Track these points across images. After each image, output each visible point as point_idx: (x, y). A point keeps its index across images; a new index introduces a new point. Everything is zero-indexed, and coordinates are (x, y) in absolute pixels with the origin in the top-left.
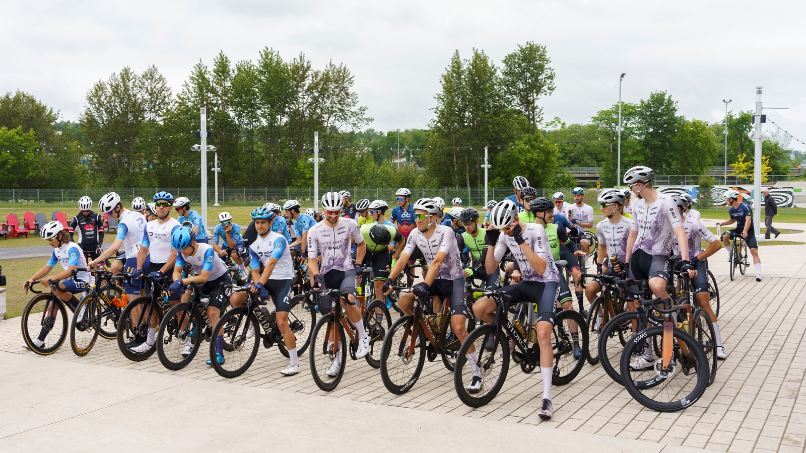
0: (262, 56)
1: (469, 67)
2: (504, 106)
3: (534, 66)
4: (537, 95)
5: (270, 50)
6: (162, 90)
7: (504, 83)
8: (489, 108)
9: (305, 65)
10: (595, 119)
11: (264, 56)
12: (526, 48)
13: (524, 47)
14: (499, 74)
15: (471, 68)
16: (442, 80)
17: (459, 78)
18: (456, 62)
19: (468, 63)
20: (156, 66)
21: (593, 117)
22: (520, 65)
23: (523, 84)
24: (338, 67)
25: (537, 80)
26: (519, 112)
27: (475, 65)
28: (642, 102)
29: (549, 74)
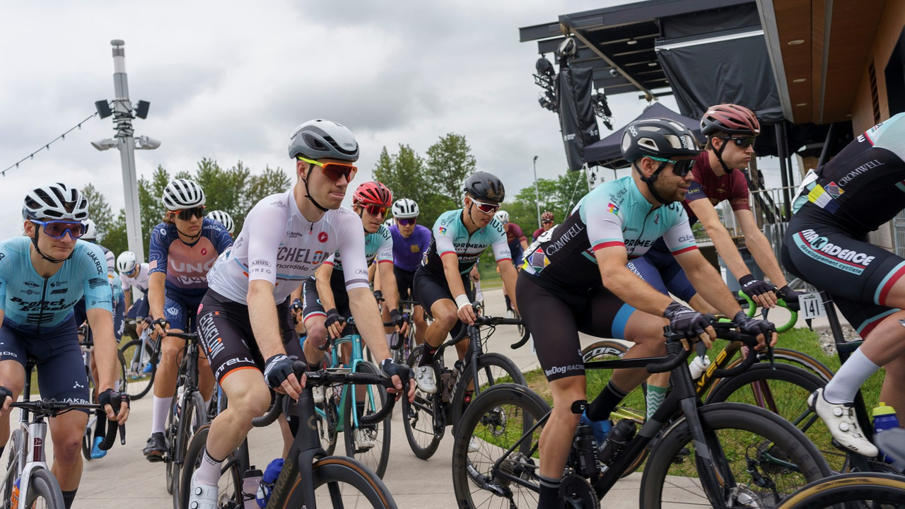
0: (200, 166)
1: (397, 162)
2: (433, 194)
3: (456, 154)
4: (462, 181)
5: (207, 160)
6: (100, 206)
7: (429, 172)
8: (419, 197)
9: (244, 172)
10: (518, 197)
11: (203, 167)
12: (447, 139)
13: (445, 139)
14: (425, 165)
15: (399, 161)
16: (374, 175)
17: (389, 172)
18: (385, 158)
19: (395, 158)
20: (92, 185)
21: (516, 196)
22: (443, 155)
23: (447, 172)
24: (275, 171)
25: (460, 168)
26: (446, 198)
27: (402, 159)
28: (560, 177)
29: (471, 161)
